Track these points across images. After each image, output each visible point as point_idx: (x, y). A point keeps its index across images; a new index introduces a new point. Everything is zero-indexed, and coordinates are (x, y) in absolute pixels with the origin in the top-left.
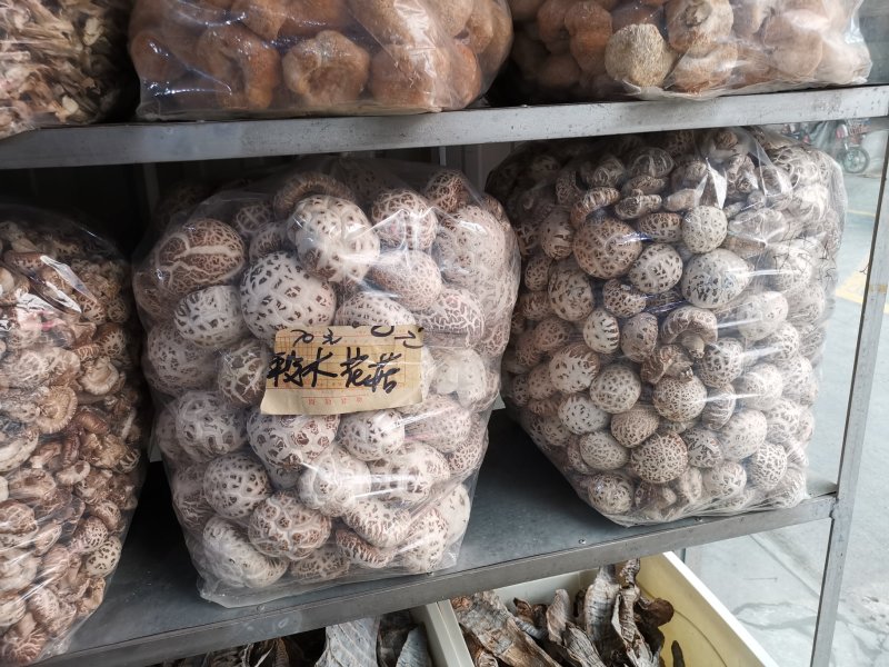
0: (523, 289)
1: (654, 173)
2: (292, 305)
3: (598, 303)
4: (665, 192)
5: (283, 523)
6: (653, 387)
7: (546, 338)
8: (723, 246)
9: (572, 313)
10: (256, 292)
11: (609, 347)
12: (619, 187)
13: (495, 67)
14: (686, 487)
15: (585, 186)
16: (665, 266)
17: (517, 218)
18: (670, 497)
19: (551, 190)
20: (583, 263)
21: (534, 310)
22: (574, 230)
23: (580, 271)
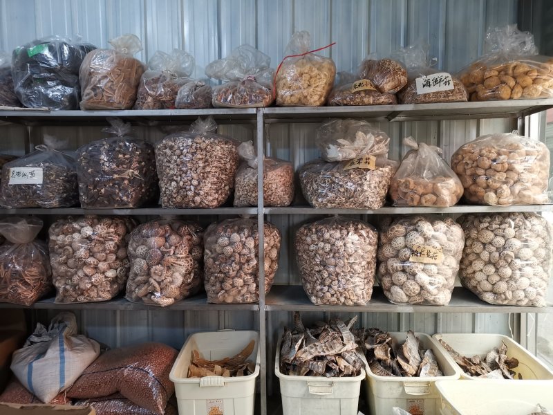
0: (465, 246)
1: (498, 220)
2: (417, 241)
3: (484, 248)
4: (500, 225)
5: (411, 285)
6: (498, 269)
7: (471, 257)
8: (514, 237)
9: (478, 251)
10: (409, 238)
11: (487, 259)
12: (489, 223)
13: (460, 197)
14: (507, 294)
15: (481, 222)
16: (501, 241)
17: (464, 229)
18: (503, 296)
19: (473, 223)
20: (481, 239)
21: (468, 251)
22: (478, 232)
23: (480, 241)
